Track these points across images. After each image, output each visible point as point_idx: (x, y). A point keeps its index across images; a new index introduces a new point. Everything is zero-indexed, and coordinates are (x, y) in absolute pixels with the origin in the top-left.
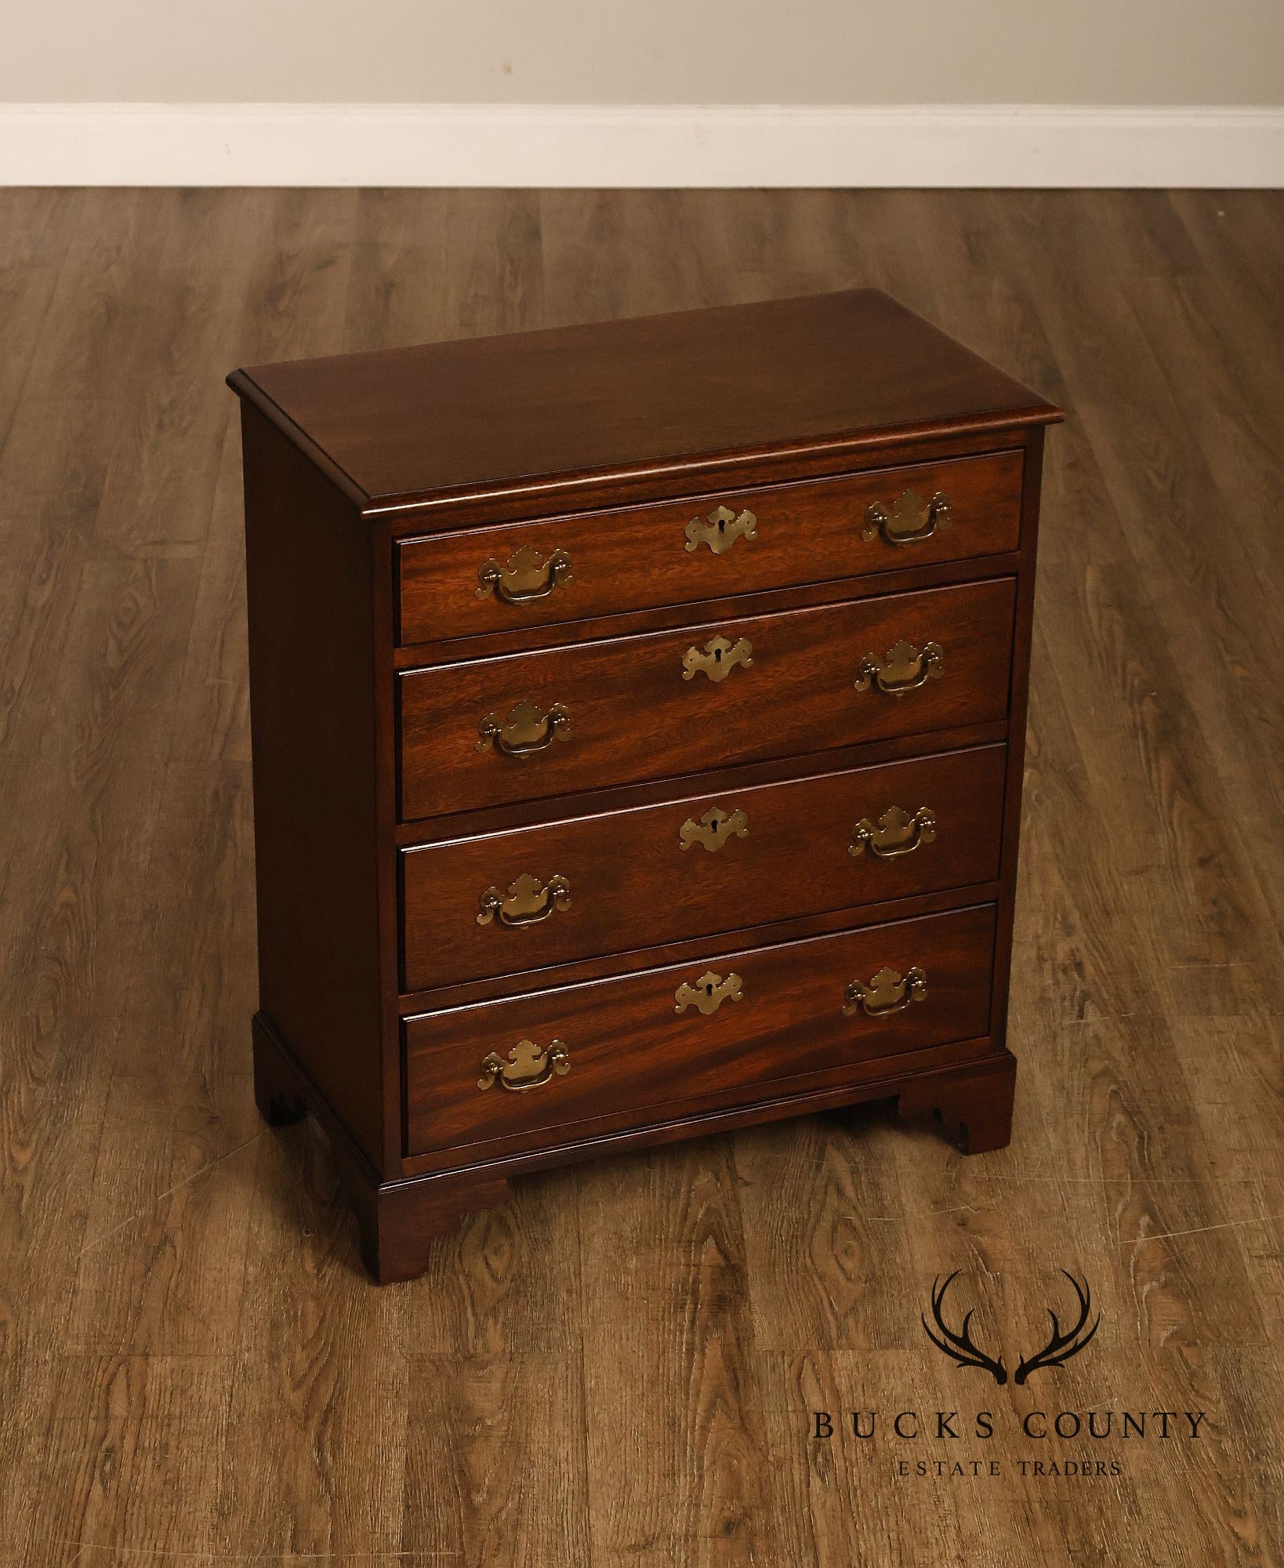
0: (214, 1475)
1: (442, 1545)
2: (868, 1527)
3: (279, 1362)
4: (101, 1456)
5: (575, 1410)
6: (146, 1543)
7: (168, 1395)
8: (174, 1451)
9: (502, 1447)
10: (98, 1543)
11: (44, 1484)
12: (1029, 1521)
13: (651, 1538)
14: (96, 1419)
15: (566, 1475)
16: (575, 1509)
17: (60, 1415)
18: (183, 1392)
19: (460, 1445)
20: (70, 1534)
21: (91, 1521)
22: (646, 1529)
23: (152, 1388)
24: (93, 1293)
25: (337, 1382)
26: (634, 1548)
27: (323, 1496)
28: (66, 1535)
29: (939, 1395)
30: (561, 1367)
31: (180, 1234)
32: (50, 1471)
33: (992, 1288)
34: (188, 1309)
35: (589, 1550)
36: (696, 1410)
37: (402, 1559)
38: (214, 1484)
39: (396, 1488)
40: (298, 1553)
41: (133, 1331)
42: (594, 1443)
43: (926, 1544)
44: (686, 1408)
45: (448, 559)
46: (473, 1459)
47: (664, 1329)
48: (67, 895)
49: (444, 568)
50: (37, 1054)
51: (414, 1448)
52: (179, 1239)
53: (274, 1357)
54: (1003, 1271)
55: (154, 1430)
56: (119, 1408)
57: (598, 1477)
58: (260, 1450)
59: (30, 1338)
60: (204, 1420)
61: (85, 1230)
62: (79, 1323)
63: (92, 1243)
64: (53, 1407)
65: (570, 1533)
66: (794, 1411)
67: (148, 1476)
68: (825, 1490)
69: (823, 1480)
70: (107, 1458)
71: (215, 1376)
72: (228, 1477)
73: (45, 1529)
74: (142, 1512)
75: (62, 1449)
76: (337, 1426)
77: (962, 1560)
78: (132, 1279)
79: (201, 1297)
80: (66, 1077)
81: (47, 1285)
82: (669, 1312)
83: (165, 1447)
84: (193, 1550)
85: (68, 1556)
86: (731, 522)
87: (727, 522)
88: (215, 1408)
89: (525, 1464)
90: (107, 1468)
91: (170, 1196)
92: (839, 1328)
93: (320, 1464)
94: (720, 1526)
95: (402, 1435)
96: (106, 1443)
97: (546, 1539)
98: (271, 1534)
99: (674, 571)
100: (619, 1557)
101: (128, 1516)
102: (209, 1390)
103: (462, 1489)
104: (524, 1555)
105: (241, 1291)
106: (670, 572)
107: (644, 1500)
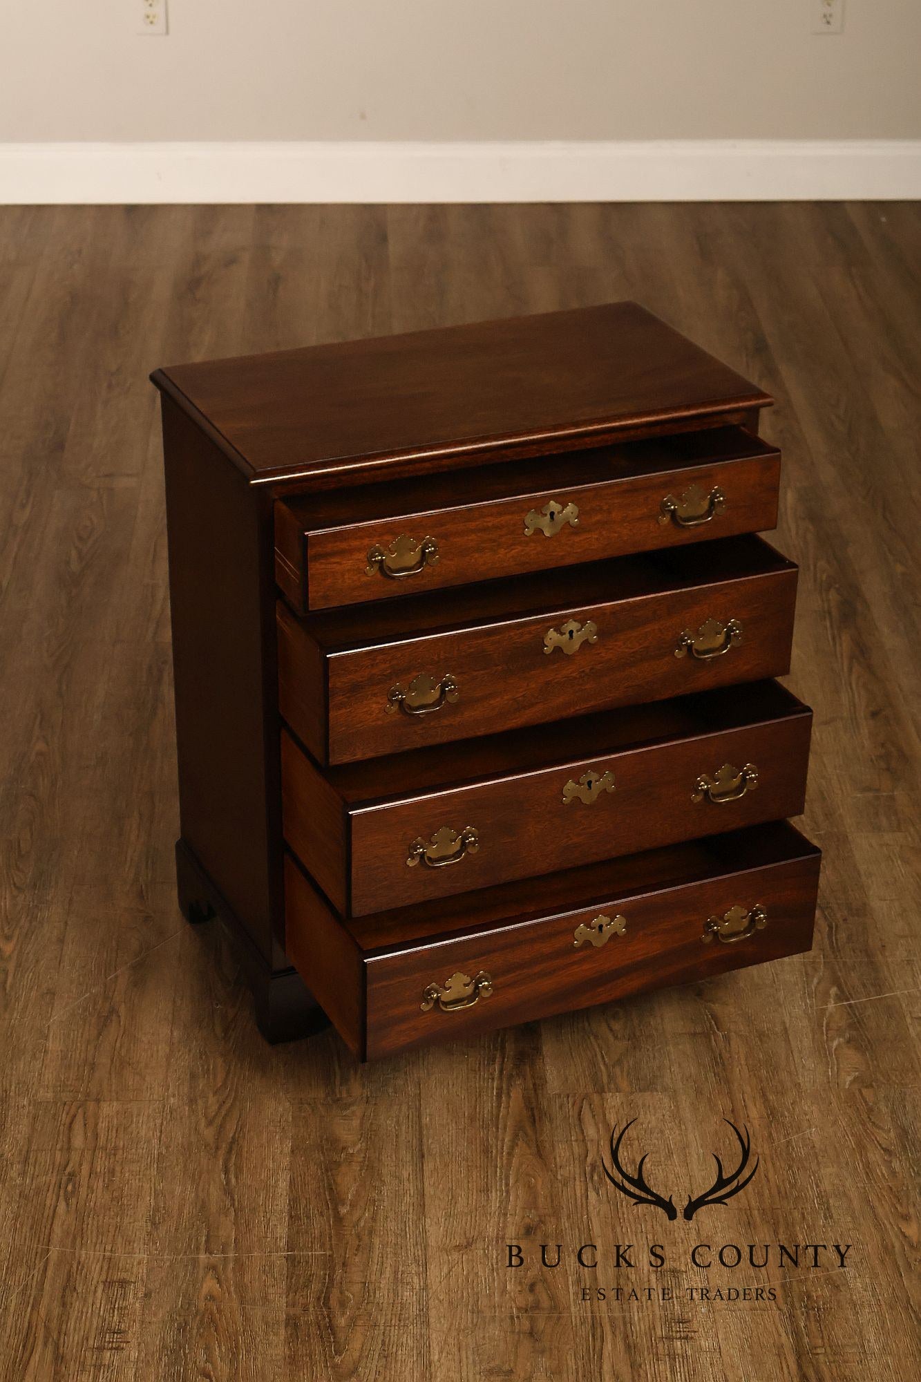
0: (148, 1193)
1: (317, 1246)
2: (631, 1231)
3: (197, 1105)
4: (65, 1179)
5: (414, 1141)
6: (98, 1245)
7: (114, 1131)
8: (119, 1175)
9: (361, 1170)
10: (63, 1246)
11: (23, 1202)
12: (750, 1224)
13: (471, 1240)
14: (61, 1150)
15: (408, 1192)
16: (415, 1218)
17: (34, 1147)
18: (125, 1129)
19: (331, 1168)
20: (42, 1239)
21: (57, 1229)
22: (468, 1232)
23: (102, 1125)
24: (60, 1053)
25: (239, 1121)
26: (458, 1248)
27: (228, 1209)
28: (39, 1240)
29: (683, 1127)
30: (404, 1108)
31: (123, 1006)
32: (27, 1192)
33: (721, 1044)
34: (130, 1065)
35: (425, 1249)
36: (503, 1140)
37: (287, 1258)
38: (148, 1200)
39: (282, 1203)
40: (211, 1253)
41: (89, 1082)
42: (429, 1166)
43: (674, 1244)
44: (497, 1138)
45: (344, 545)
46: (339, 1180)
47: (480, 1077)
48: (40, 746)
49: (341, 553)
50: (18, 869)
51: (295, 1172)
52: (122, 1010)
53: (192, 1101)
54: (728, 1031)
55: (104, 1158)
56: (78, 1141)
57: (432, 1193)
58: (182, 1174)
59: (13, 1087)
60: (141, 1151)
61: (53, 1004)
62: (49, 1076)
63: (59, 1014)
64: (30, 1141)
65: (411, 1236)
66: (576, 1140)
67: (99, 1195)
68: (600, 1201)
69: (598, 1194)
70: (69, 1180)
71: (149, 1116)
72: (158, 1195)
73: (23, 1235)
74: (95, 1223)
75: (36, 1174)
76: (239, 1155)
77: (701, 1256)
78: (88, 1042)
79: (138, 1055)
80: (39, 887)
81: (25, 1046)
82: (484, 1064)
83: (112, 1172)
84: (132, 1252)
85: (41, 1257)
86: (559, 513)
87: (556, 513)
88: (149, 1141)
89: (378, 1184)
90: (70, 1188)
91: (116, 977)
92: (609, 1076)
93: (227, 1184)
94: (522, 1231)
95: (286, 1161)
96: (69, 1169)
97: (393, 1241)
98: (190, 1239)
99: (517, 550)
100: (448, 1255)
101: (85, 1226)
102: (144, 1127)
103: (332, 1203)
104: (377, 1253)
105: (168, 1050)
106: (514, 551)
107: (466, 1211)
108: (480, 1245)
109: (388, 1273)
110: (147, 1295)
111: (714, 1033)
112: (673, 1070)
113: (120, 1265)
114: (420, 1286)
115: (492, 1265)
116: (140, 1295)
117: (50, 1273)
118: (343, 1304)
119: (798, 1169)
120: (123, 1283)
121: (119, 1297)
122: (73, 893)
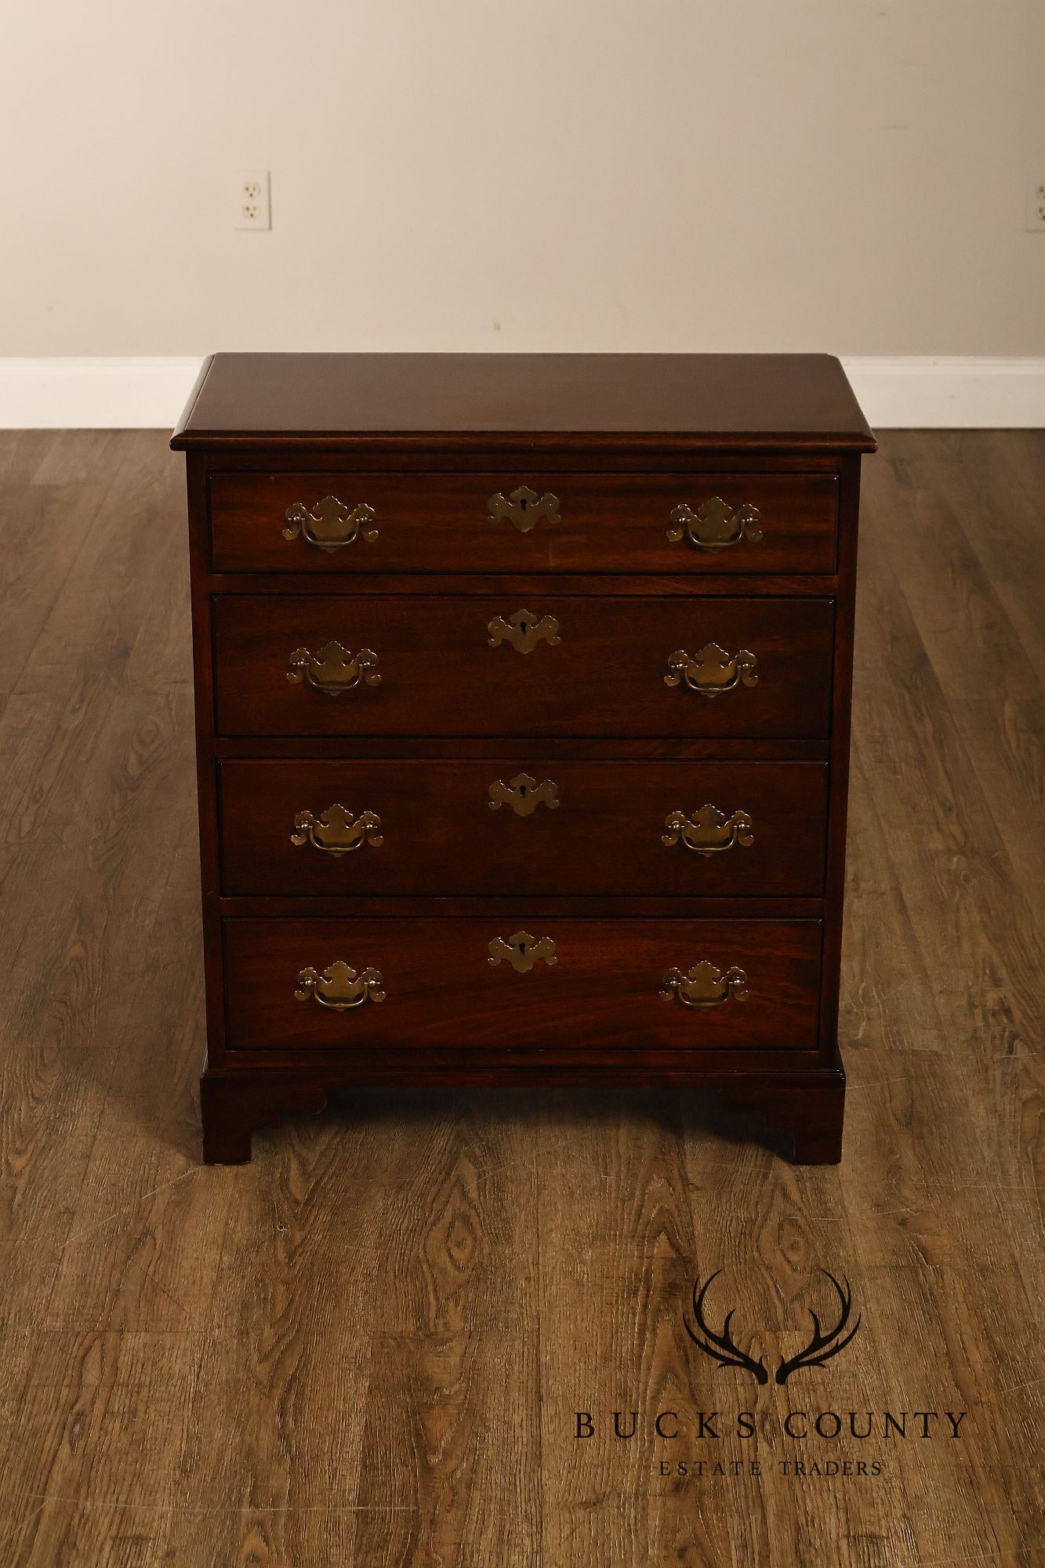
0: (179, 1437)
1: (397, 1500)
2: (815, 1489)
3: (248, 1338)
4: (71, 1419)
5: (530, 1381)
6: (109, 1496)
7: (140, 1365)
8: (142, 1415)
9: (458, 1414)
10: (62, 1497)
11: (15, 1443)
12: (972, 1483)
13: (602, 1496)
14: (69, 1386)
15: (520, 1439)
16: (528, 1469)
17: (35, 1382)
18: (154, 1363)
19: (418, 1412)
20: (35, 1487)
21: (57, 1476)
22: (597, 1487)
23: (124, 1359)
24: (75, 1277)
25: (302, 1356)
26: (585, 1505)
27: (283, 1456)
28: (31, 1489)
29: (883, 1371)
30: (518, 1344)
31: (160, 1227)
32: (20, 1432)
33: (932, 1278)
34: (164, 1292)
35: (541, 1506)
36: (646, 1383)
37: (357, 1514)
38: (178, 1444)
39: (354, 1448)
40: (257, 1507)
41: (111, 1310)
42: (548, 1410)
43: (872, 1504)
44: (638, 1381)
46: (429, 1424)
47: (617, 1313)
48: (77, 950)
50: (38, 1077)
51: (373, 1414)
52: (159, 1233)
53: (243, 1333)
54: (942, 1264)
55: (124, 1397)
56: (92, 1376)
57: (551, 1441)
58: (225, 1415)
59: (12, 1315)
60: (173, 1388)
61: (71, 1224)
62: (60, 1304)
63: (77, 1235)
64: (29, 1376)
65: (523, 1490)
66: (742, 1384)
67: (115, 1437)
68: (772, 1454)
69: (770, 1445)
70: (76, 1421)
71: (185, 1349)
72: (192, 1438)
73: (12, 1481)
74: (107, 1469)
75: (34, 1412)
76: (300, 1395)
77: (908, 1519)
78: (113, 1266)
79: (177, 1282)
80: (64, 1097)
81: (31, 1270)
82: (623, 1297)
83: (134, 1412)
84: (155, 1503)
85: (33, 1507)
88: (184, 1378)
89: (481, 1429)
90: (77, 1429)
91: (154, 1196)
92: (785, 1312)
93: (282, 1427)
94: (670, 1487)
95: (361, 1402)
96: (77, 1408)
97: (498, 1496)
98: (231, 1490)
100: (570, 1513)
101: (93, 1474)
102: (179, 1361)
103: (419, 1451)
104: (477, 1510)
105: (214, 1278)
107: (595, 1462)
108: (613, 1502)
109: (491, 1532)
110: (171, 1554)
111: (922, 1265)
112: (868, 1306)
113: (137, 1519)
114: (533, 1549)
115: (629, 1525)
116: (160, 1553)
117: (42, 1527)
119: (1035, 1421)
120: (139, 1540)
121: (132, 1554)
122: (106, 1106)
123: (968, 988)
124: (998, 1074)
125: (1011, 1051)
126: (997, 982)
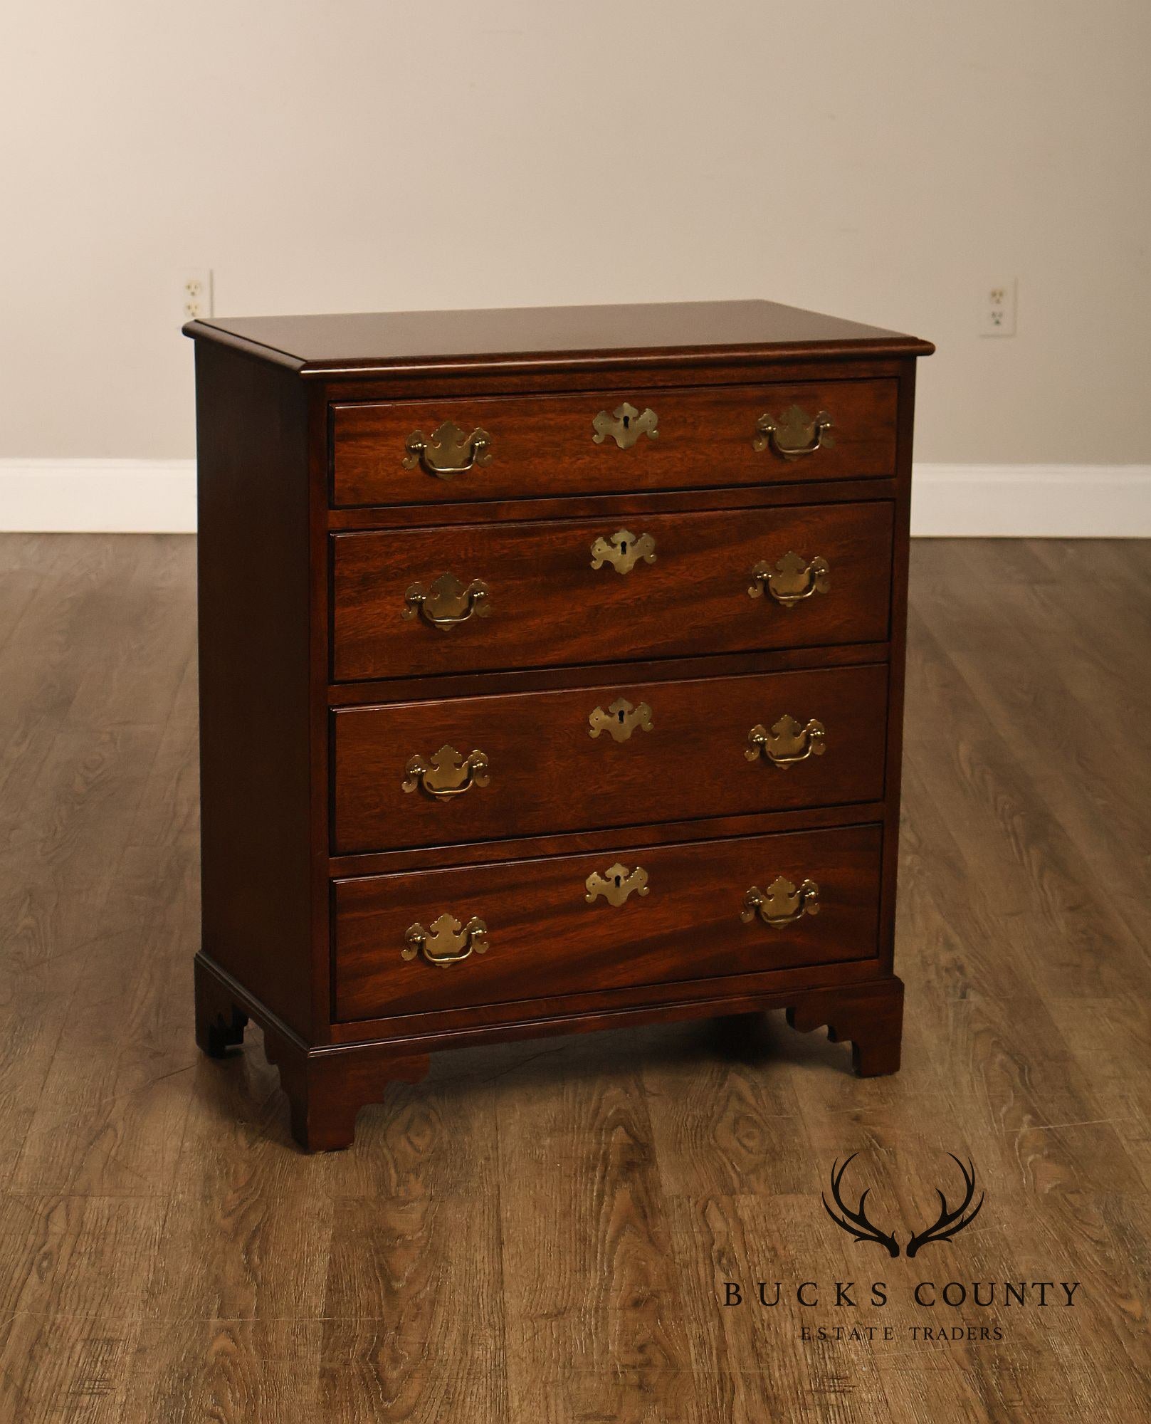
0: (146, 1270)
1: (363, 1313)
3: (212, 1200)
4: (38, 1257)
5: (491, 1231)
6: (79, 1310)
7: (105, 1220)
8: (109, 1255)
9: (421, 1253)
10: (33, 1312)
13: (562, 1310)
14: (36, 1234)
15: (482, 1271)
16: (490, 1292)
18: (120, 1218)
19: (383, 1251)
20: (6, 1304)
21: (26, 1297)
22: (558, 1304)
23: (90, 1215)
24: (38, 1157)
25: (266, 1213)
26: (546, 1316)
27: (249, 1283)
28: (2, 1306)
30: (479, 1205)
31: (121, 1123)
33: (887, 1158)
34: (127, 1168)
35: (503, 1317)
36: (605, 1231)
37: (324, 1323)
38: (146, 1275)
39: (319, 1278)
40: (225, 1318)
41: (74, 1181)
42: (509, 1251)
44: (597, 1230)
45: (377, 427)
46: (393, 1260)
47: (575, 1182)
49: (374, 435)
51: (337, 1254)
52: (121, 1126)
53: (206, 1197)
54: (894, 1147)
55: (90, 1242)
56: (58, 1228)
57: (513, 1272)
58: (191, 1254)
60: (139, 1235)
61: (32, 1120)
62: (23, 1176)
63: (39, 1128)
65: (486, 1307)
66: (699, 1232)
67: (83, 1270)
70: (44, 1259)
71: (150, 1209)
72: (159, 1270)
74: (76, 1292)
75: (2, 1253)
76: (265, 1240)
78: (76, 1150)
79: (139, 1161)
80: (20, 1028)
82: (581, 1172)
83: (101, 1253)
84: (123, 1316)
85: (4, 1319)
86: (635, 419)
87: (631, 419)
88: (150, 1228)
89: (443, 1264)
90: (44, 1264)
91: (114, 1100)
92: (741, 1181)
93: (248, 1263)
94: (629, 1303)
95: (326, 1245)
96: (44, 1249)
97: (462, 1310)
98: (199, 1307)
99: (584, 461)
100: (532, 1321)
101: (62, 1295)
102: (144, 1216)
103: (382, 1279)
104: (441, 1320)
105: (176, 1158)
106: (580, 461)
107: (556, 1286)
109: (454, 1335)
110: (141, 1350)
111: (875, 1149)
112: (823, 1177)
113: (107, 1326)
114: (496, 1346)
115: (590, 1330)
116: (131, 1350)
117: (14, 1332)
118: (395, 1360)
119: (986, 1256)
120: (110, 1342)
121: (103, 1351)
122: (63, 1034)
123: (921, 951)
124: (951, 1014)
125: (964, 996)
126: (949, 946)
